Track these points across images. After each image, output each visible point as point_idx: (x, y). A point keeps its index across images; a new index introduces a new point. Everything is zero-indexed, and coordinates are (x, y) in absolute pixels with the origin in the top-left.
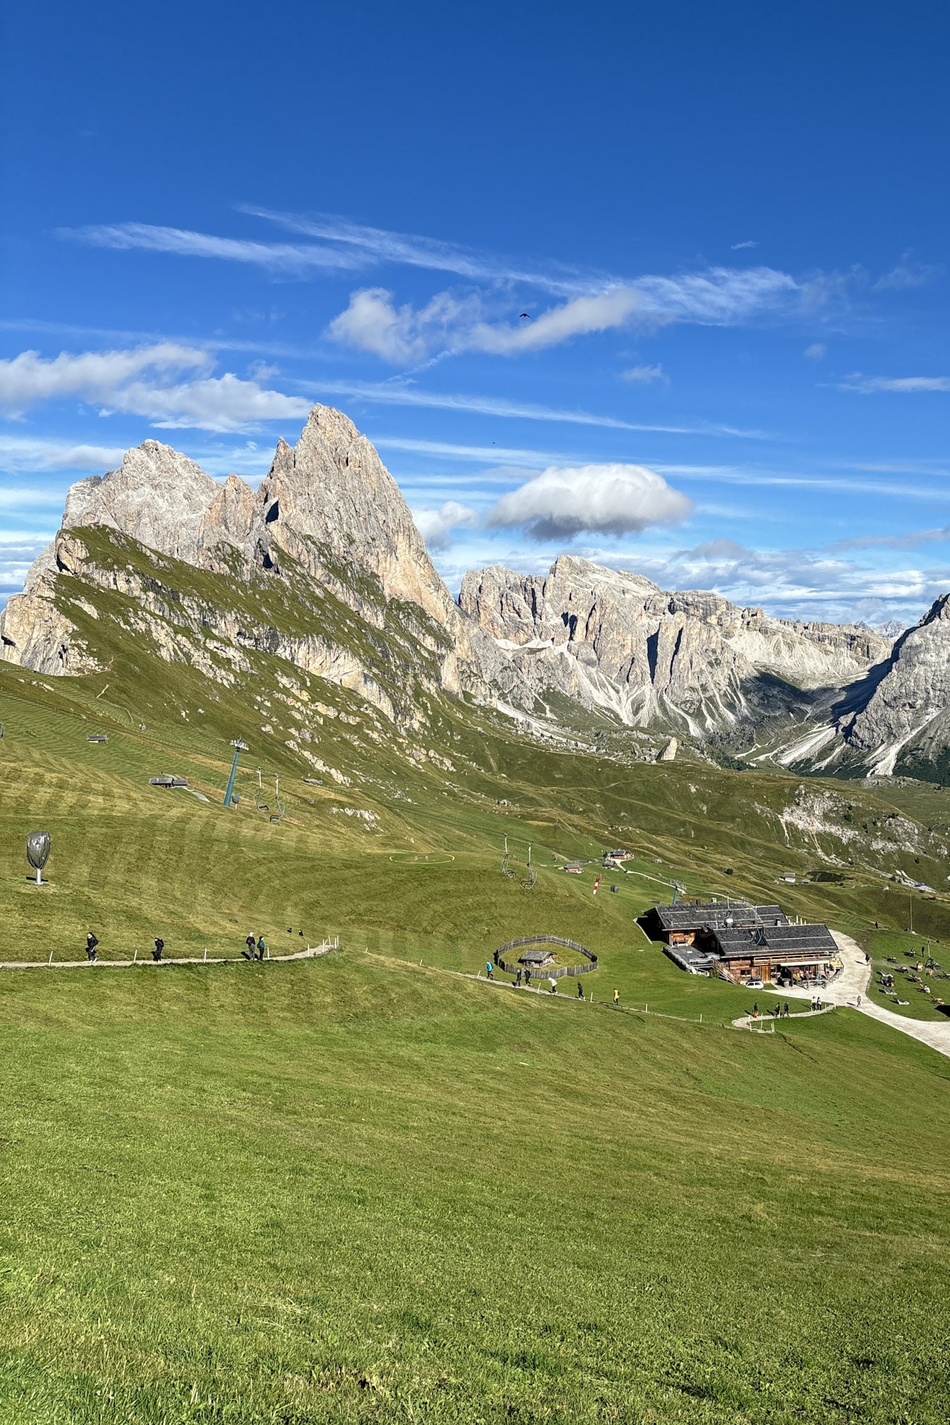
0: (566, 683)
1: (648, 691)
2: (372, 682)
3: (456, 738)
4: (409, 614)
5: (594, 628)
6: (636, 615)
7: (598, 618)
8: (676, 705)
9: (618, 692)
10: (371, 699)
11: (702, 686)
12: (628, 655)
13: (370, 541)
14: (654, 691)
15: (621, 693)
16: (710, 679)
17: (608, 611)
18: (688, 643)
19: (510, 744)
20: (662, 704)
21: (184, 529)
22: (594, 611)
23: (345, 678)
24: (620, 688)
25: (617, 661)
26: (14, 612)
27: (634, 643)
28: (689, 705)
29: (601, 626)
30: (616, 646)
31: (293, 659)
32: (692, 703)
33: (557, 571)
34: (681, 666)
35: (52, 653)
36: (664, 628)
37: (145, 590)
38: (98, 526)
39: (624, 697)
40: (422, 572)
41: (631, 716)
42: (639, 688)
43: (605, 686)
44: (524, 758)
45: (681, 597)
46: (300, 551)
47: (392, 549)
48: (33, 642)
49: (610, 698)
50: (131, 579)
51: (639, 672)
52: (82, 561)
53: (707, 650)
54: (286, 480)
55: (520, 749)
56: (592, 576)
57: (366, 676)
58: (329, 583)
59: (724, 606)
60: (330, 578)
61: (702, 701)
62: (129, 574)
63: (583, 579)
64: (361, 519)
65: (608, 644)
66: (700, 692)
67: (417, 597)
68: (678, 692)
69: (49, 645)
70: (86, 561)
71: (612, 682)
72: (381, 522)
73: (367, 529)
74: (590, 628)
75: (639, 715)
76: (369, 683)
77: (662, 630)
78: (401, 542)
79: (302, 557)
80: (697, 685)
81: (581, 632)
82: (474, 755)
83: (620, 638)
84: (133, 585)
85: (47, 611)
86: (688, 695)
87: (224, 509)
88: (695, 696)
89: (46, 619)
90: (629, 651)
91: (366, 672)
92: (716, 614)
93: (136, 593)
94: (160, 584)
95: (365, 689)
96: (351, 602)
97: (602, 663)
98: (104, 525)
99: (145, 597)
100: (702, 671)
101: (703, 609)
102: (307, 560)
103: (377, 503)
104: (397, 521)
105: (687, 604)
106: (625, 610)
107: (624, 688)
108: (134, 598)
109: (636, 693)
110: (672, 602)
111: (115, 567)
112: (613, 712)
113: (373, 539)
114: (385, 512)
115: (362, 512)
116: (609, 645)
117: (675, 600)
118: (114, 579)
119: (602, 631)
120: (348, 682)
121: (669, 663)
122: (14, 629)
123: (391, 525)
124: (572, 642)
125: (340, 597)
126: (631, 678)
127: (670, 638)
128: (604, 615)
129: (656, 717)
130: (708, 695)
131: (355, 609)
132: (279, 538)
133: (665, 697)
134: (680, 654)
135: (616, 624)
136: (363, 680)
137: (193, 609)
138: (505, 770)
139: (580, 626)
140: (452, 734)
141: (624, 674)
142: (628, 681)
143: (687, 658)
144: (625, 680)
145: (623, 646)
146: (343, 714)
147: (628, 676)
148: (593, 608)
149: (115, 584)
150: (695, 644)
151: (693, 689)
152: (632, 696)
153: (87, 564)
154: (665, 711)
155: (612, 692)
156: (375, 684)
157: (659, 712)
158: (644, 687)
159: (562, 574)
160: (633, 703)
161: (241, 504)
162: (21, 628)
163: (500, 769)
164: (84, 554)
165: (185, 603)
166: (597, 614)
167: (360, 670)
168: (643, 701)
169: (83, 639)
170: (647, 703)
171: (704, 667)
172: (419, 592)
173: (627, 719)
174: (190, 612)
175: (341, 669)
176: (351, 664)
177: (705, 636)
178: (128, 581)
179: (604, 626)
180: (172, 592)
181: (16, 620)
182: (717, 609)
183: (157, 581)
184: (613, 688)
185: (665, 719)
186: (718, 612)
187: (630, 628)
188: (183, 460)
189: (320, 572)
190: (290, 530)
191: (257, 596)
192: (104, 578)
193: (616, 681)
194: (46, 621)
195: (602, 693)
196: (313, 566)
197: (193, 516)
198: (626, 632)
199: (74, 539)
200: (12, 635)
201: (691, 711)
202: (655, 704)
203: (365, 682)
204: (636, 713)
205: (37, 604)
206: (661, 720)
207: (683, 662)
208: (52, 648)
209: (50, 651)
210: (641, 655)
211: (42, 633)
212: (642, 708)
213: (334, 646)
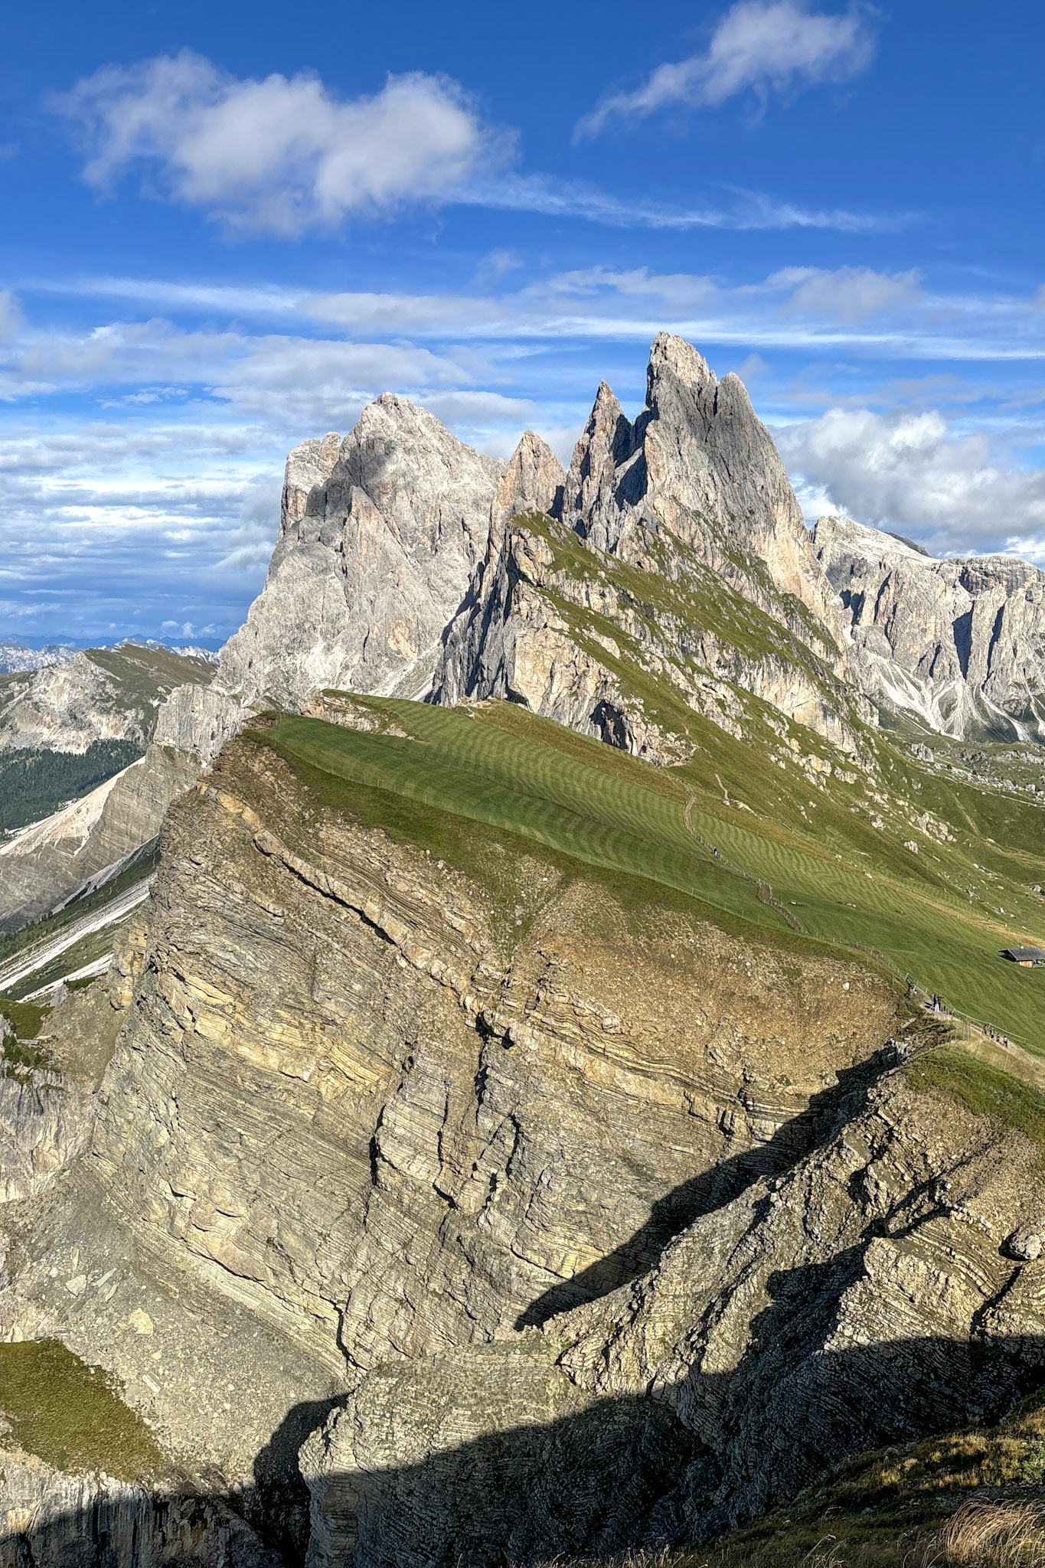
0: (864, 679)
1: (959, 687)
2: (833, 718)
3: (915, 787)
4: (792, 611)
5: (886, 609)
6: (939, 591)
7: (891, 596)
8: (998, 705)
9: (919, 689)
10: (831, 739)
11: (1029, 680)
12: (929, 643)
13: (749, 515)
14: (968, 687)
15: (924, 690)
16: (1039, 672)
17: (905, 587)
18: (1011, 626)
19: (987, 795)
20: (979, 703)
21: (446, 502)
22: (886, 588)
23: (798, 711)
24: (922, 684)
25: (917, 650)
26: (526, 653)
27: (939, 626)
28: (1014, 705)
29: (895, 607)
30: (917, 631)
31: (752, 689)
32: (1019, 703)
33: (818, 535)
34: (1003, 656)
35: (581, 714)
36: (980, 607)
37: (622, 607)
38: (532, 514)
39: (926, 692)
40: (801, 553)
41: (940, 719)
42: (947, 684)
43: (902, 681)
44: (1012, 815)
45: (978, 566)
46: (693, 533)
47: (771, 525)
48: (552, 698)
49: (910, 696)
50: (606, 591)
51: (946, 663)
52: (548, 567)
53: (1033, 635)
54: (657, 437)
55: (1004, 802)
56: (862, 541)
57: (825, 709)
58: (731, 576)
59: (1035, 576)
60: (733, 570)
61: (1030, 700)
62: (603, 585)
63: (850, 546)
64: (735, 485)
65: (905, 628)
66: (1028, 689)
67: (797, 587)
68: (1001, 689)
69: (576, 703)
70: (554, 567)
71: (911, 676)
72: (759, 488)
73: (742, 498)
74: (881, 608)
75: (951, 719)
76: (829, 718)
77: (977, 611)
78: (780, 513)
79: (696, 541)
80: (1022, 679)
81: (868, 614)
82: (944, 810)
83: (920, 621)
84: (608, 600)
85: (566, 651)
86: (1013, 693)
87: (520, 477)
88: (1022, 694)
89: (567, 663)
90: (932, 637)
91: (824, 702)
92: (1024, 587)
93: (613, 612)
94: (632, 597)
95: (824, 727)
96: (760, 602)
97: (896, 653)
98: (538, 513)
99: (624, 617)
100: (1028, 663)
101: (1007, 580)
102: (703, 546)
103: (753, 462)
104: (777, 486)
105: (986, 574)
106: (926, 585)
107: (927, 684)
108: (612, 619)
109: (943, 690)
110: (966, 571)
111: (586, 575)
112: (917, 714)
113: (752, 512)
114: (763, 474)
115: (737, 477)
116: (907, 631)
117: (970, 569)
118: (587, 593)
119: (898, 613)
120: (802, 716)
121: (986, 653)
122: (527, 678)
123: (771, 492)
124: (857, 627)
125: (747, 595)
126: (936, 671)
127: (987, 620)
128: (900, 592)
129: (974, 722)
130: (1037, 692)
131: (763, 610)
132: (667, 517)
133: (983, 695)
134: (1002, 641)
135: (915, 603)
136: (822, 713)
137: (670, 630)
138: (990, 833)
139: (868, 607)
140: (910, 782)
141: (926, 666)
142: (931, 674)
143: (1010, 646)
144: (927, 673)
145: (924, 631)
146: (838, 770)
147: (932, 667)
148: (886, 583)
149: (588, 599)
150: (1018, 627)
151: (1018, 685)
152: (938, 693)
153: (555, 572)
154: (984, 713)
155: (912, 689)
156: (837, 720)
157: (976, 715)
158: (954, 682)
159: (824, 539)
160: (941, 704)
161: (541, 470)
162: (535, 678)
163: (982, 830)
164: (549, 557)
165: (661, 621)
166: (891, 591)
167: (817, 700)
168: (954, 701)
169: (636, 696)
170: (959, 702)
171: (1030, 657)
172: (798, 582)
173: (936, 723)
174: (668, 635)
175: (794, 699)
176: (807, 692)
177: (1030, 617)
178: (603, 595)
179: (900, 606)
180: (645, 607)
181: (529, 665)
182: (1025, 580)
183: (629, 592)
184: (913, 684)
185: (985, 723)
186: (1027, 585)
187: (932, 608)
188: (425, 416)
189: (719, 561)
190: (680, 505)
191: (693, 603)
192: (576, 591)
193: (916, 675)
194: (567, 666)
195: (900, 691)
196: (709, 553)
197: (455, 486)
198: (928, 613)
199: (536, 536)
200: (523, 688)
201: (1018, 713)
202: (971, 704)
203: (825, 716)
204: (946, 715)
205: (553, 641)
206: (980, 725)
207: (1005, 651)
208: (581, 707)
209: (578, 711)
210: (948, 642)
211: (564, 684)
212: (954, 709)
213: (790, 669)
